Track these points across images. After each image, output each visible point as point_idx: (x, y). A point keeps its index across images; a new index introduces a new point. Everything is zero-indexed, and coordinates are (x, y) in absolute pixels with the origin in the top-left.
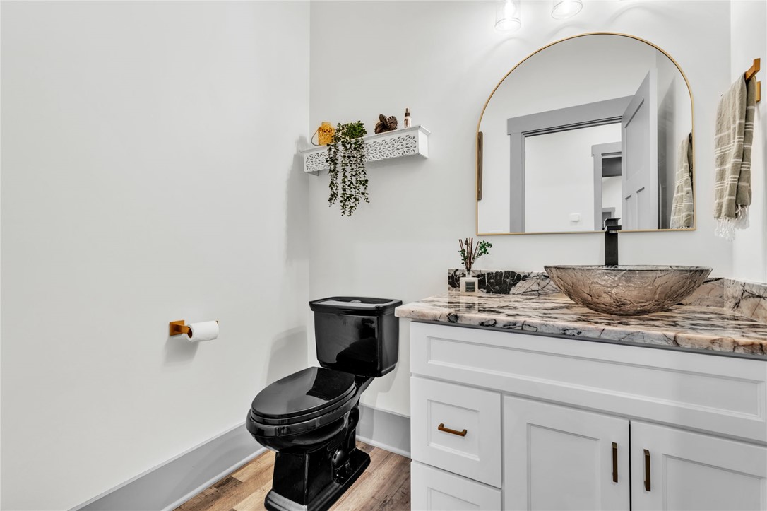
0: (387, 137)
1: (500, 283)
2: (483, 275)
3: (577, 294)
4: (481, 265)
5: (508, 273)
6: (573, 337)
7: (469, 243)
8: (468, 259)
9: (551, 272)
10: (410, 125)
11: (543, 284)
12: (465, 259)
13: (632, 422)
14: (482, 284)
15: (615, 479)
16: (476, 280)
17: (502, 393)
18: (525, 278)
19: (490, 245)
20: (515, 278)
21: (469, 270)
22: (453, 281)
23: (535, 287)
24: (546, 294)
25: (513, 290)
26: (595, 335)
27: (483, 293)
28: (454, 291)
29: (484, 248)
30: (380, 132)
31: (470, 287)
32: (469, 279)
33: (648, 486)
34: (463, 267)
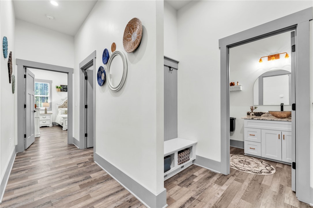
0: (233, 87)
1: (259, 114)
2: (255, 113)
3: (274, 115)
4: (255, 111)
5: (260, 113)
6: (273, 120)
7: (252, 107)
8: (252, 110)
9: (270, 112)
10: (238, 85)
11: (268, 114)
12: (251, 110)
13: (282, 132)
14: (255, 115)
15: (279, 139)
16: (254, 114)
17: (261, 129)
18: (264, 113)
19: (257, 107)
20: (262, 113)
21: (252, 112)
22: (248, 114)
23: (267, 115)
24: (269, 116)
25: (262, 116)
26: (276, 120)
27: (255, 116)
28: (248, 116)
29: (256, 108)
30: (231, 86)
31: (253, 115)
32: (252, 113)
33: (284, 139)
34: (251, 111)
